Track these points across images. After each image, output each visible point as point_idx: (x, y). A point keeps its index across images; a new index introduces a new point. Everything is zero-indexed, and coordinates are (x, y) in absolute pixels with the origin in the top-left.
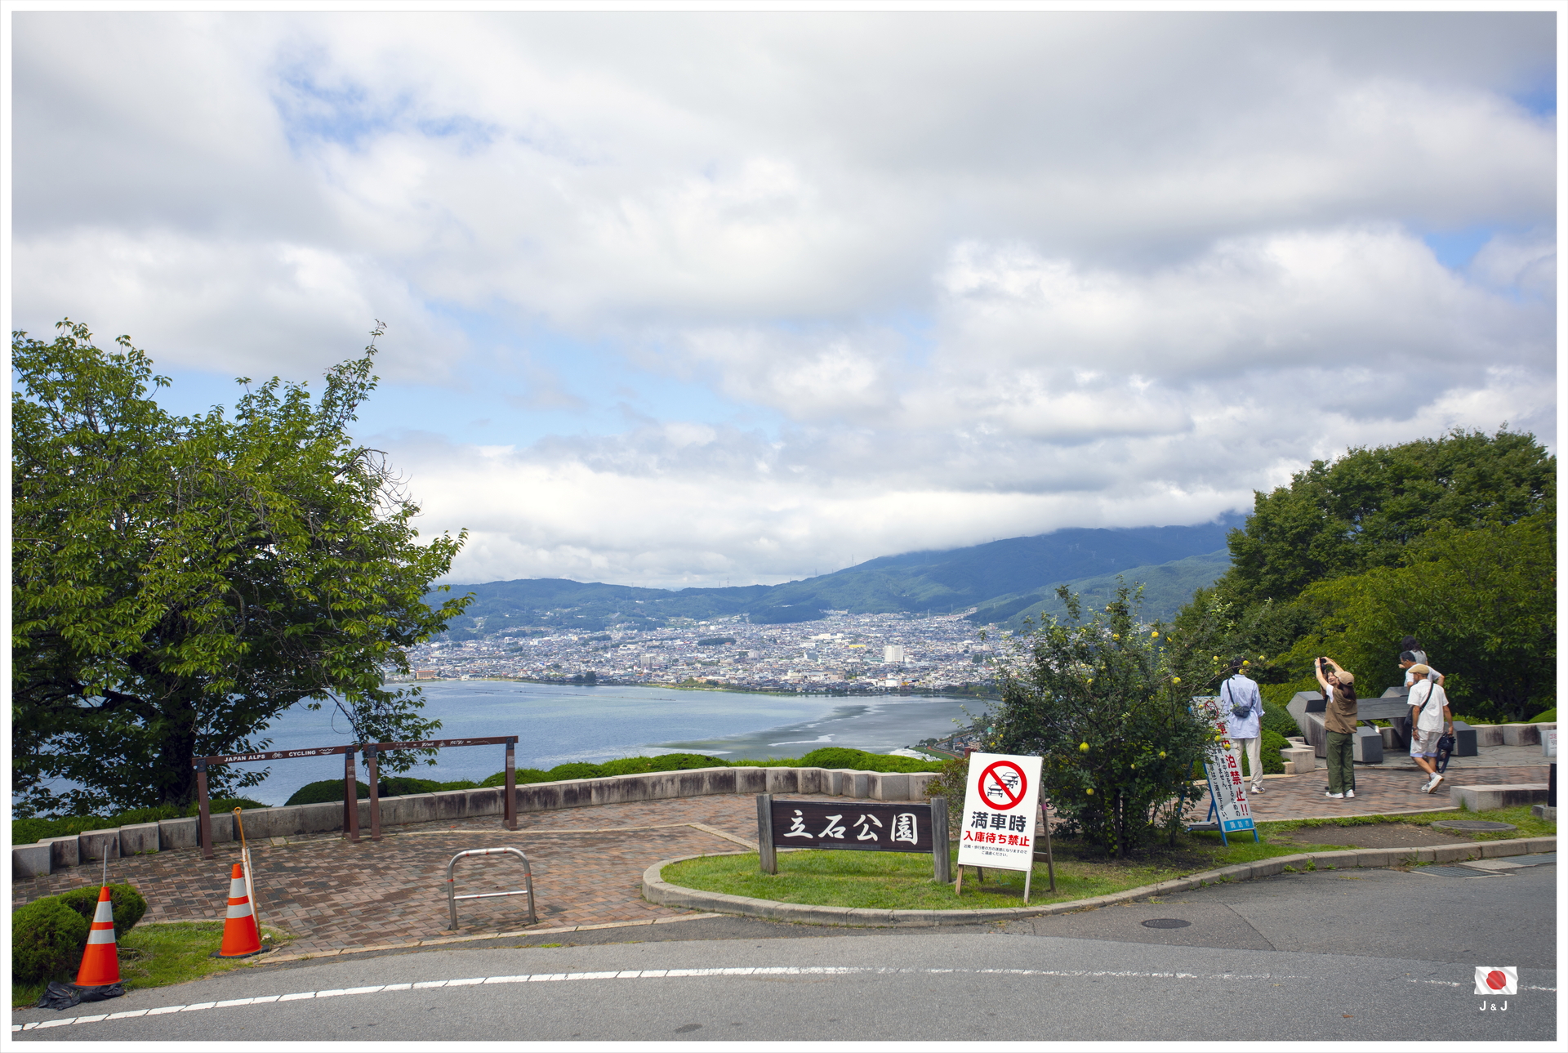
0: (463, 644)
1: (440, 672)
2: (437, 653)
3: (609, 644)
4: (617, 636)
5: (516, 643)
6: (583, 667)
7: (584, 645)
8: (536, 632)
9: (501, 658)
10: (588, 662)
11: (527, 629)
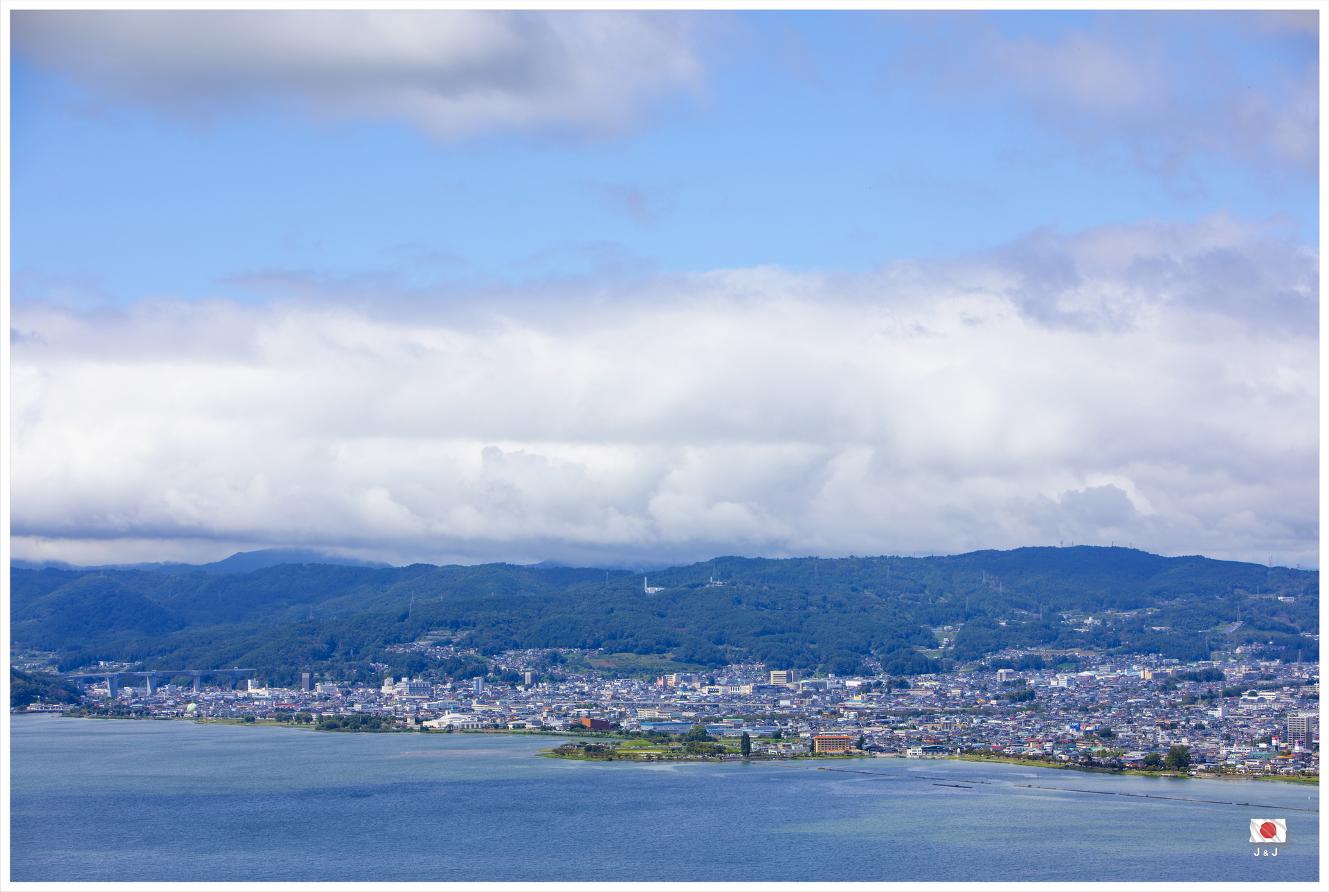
0: (910, 681)
1: (862, 740)
2: (857, 700)
3: (1218, 688)
4: (1236, 672)
5: (1022, 682)
6: (1162, 737)
7: (1165, 689)
8: (1064, 660)
9: (988, 713)
10: (1174, 726)
11: (1045, 652)
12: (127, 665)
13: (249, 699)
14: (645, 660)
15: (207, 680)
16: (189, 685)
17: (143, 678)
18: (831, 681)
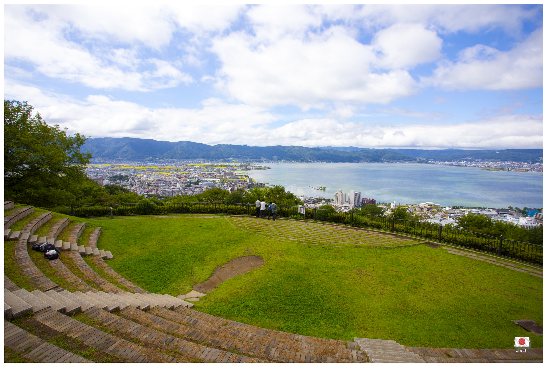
1: (526, 170)
2: (526, 165)
12: (433, 159)
13: (446, 163)
14: (496, 160)
15: (441, 161)
18: (522, 163)
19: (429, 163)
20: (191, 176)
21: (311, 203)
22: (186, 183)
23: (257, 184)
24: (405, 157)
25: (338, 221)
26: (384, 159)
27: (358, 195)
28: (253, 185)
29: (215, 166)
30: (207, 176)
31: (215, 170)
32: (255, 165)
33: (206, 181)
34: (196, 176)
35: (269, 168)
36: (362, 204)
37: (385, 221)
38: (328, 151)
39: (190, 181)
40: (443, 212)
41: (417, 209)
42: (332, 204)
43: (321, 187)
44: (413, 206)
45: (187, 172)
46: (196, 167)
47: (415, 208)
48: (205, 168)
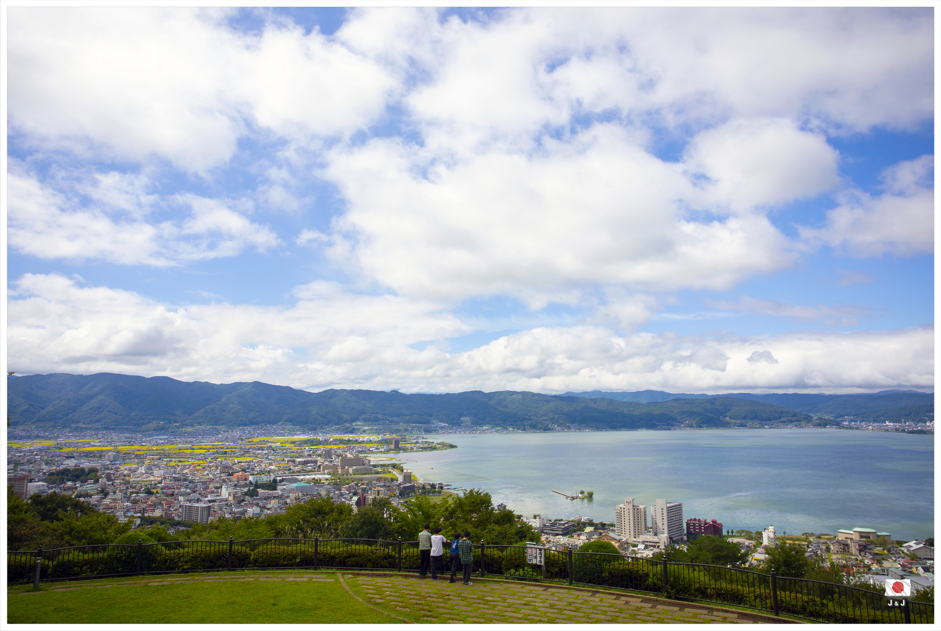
12: (852, 417)
13: (887, 426)
15: (874, 421)
16: (870, 422)
17: (857, 420)
19: (843, 427)
20: (258, 469)
21: (557, 535)
22: (245, 486)
23: (424, 487)
24: (782, 413)
25: (629, 584)
26: (730, 418)
27: (674, 512)
28: (412, 489)
29: (319, 443)
30: (299, 468)
31: (319, 452)
32: (417, 438)
33: (296, 481)
34: (272, 467)
35: (452, 446)
36: (689, 534)
37: (751, 580)
38: (594, 401)
39: (257, 482)
40: (902, 555)
41: (832, 547)
42: (611, 534)
43: (582, 493)
44: (819, 537)
45: (248, 459)
46: (273, 445)
47: (826, 543)
48: (294, 448)
